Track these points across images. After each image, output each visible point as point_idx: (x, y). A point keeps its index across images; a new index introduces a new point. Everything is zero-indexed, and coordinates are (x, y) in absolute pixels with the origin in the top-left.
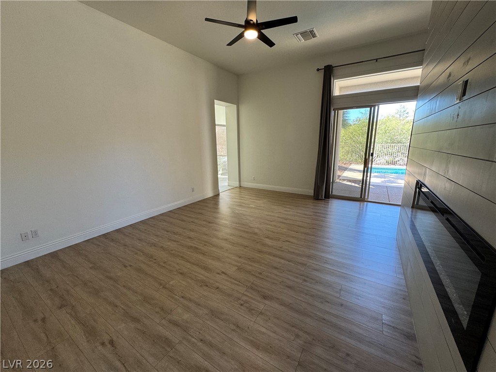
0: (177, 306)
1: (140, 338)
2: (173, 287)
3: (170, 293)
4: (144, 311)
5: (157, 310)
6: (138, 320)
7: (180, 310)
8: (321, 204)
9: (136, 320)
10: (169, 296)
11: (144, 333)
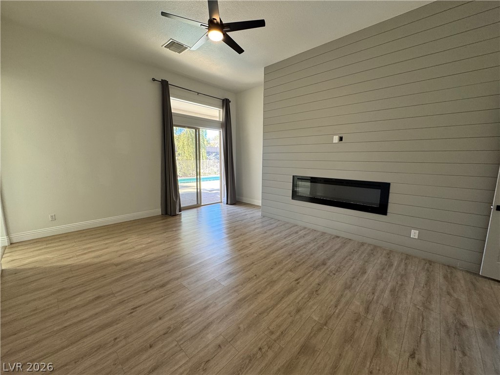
0: (348, 310)
1: (394, 332)
2: (324, 316)
3: (333, 317)
4: (365, 337)
5: (358, 324)
6: (378, 339)
7: (353, 307)
8: (171, 219)
9: (378, 342)
10: (337, 317)
11: (388, 330)
